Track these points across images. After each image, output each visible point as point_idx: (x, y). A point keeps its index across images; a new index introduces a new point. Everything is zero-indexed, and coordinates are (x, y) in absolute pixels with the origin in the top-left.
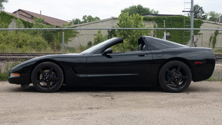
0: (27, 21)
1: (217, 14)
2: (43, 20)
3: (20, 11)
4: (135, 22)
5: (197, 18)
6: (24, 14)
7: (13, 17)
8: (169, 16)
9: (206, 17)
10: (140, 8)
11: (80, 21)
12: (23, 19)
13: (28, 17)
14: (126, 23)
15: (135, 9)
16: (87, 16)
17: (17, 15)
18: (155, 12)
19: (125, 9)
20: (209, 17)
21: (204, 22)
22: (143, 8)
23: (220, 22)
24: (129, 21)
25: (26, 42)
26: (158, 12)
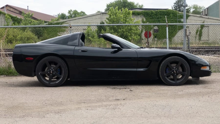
0: (15, 16)
1: (200, 7)
2: (32, 15)
3: (7, 7)
4: (124, 16)
5: (181, 11)
6: (12, 10)
7: (1, 13)
8: (157, 10)
9: (189, 10)
10: (125, 2)
11: (66, 15)
12: (11, 15)
13: (16, 12)
14: (115, 17)
15: (120, 4)
16: (72, 10)
17: (5, 11)
18: (139, 6)
19: (110, 3)
20: (192, 11)
21: (190, 16)
22: (128, 2)
23: (204, 15)
24: (119, 15)
25: (16, 37)
26: (142, 6)
